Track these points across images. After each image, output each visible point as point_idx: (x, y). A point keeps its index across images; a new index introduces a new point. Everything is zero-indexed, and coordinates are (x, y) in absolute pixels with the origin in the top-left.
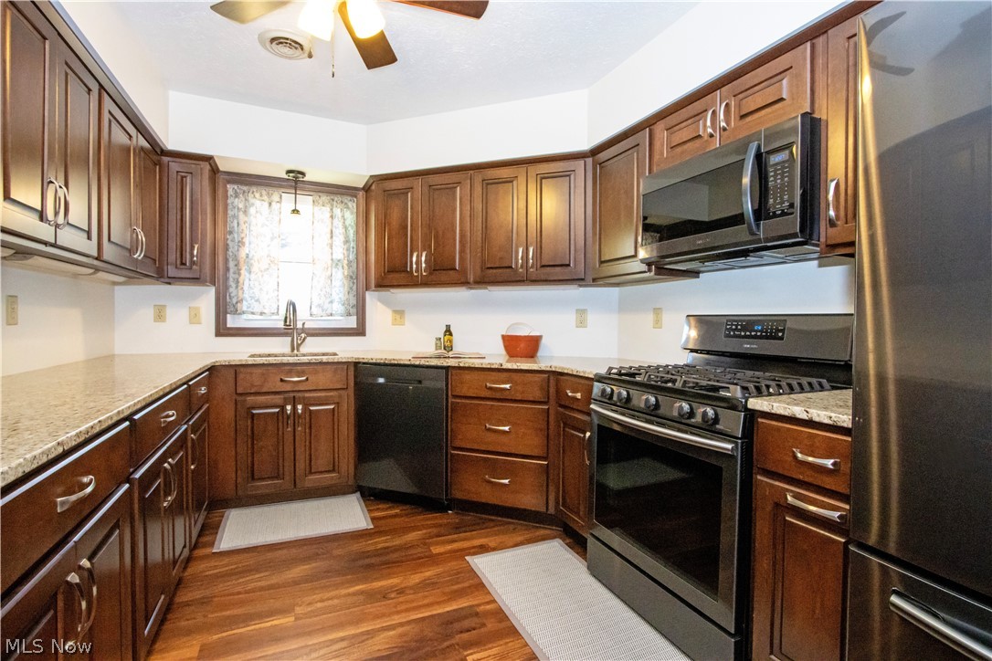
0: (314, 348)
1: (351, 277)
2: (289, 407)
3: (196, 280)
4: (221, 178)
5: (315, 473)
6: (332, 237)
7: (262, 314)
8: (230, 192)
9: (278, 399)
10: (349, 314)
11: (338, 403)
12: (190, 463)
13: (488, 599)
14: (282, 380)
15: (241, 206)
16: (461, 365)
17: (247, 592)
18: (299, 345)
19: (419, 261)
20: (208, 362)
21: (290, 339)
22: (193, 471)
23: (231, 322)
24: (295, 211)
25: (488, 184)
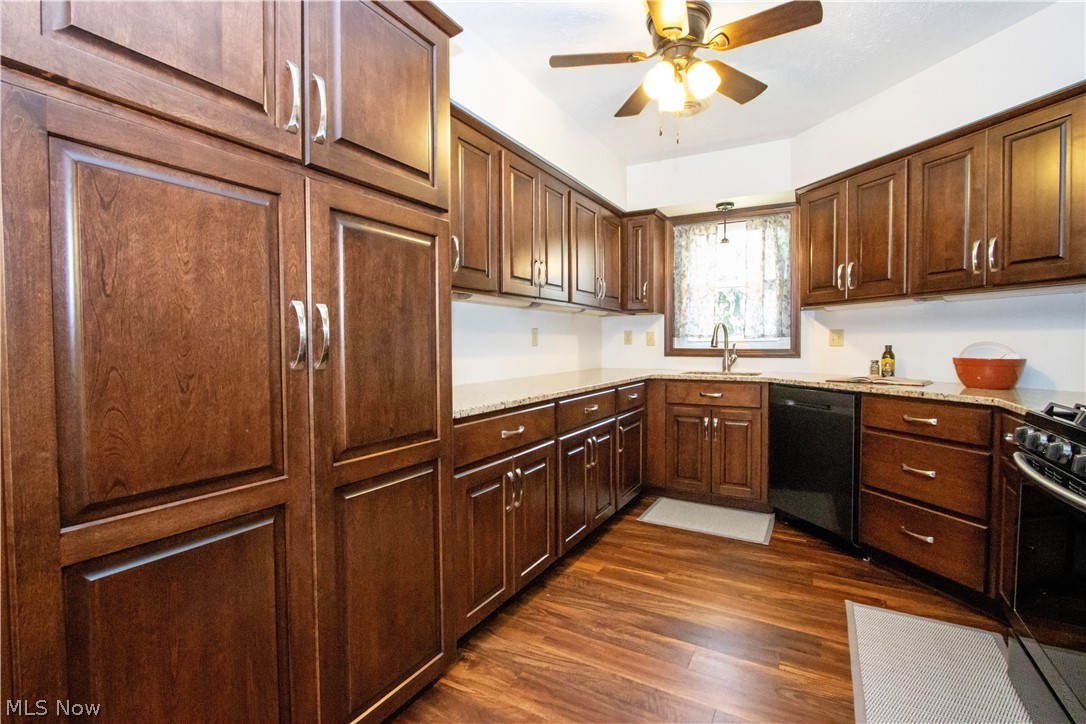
0: (744, 368)
1: (786, 297)
2: (706, 420)
3: (647, 310)
4: (668, 223)
5: (729, 483)
6: (763, 259)
7: (700, 336)
8: (676, 233)
9: (697, 411)
10: (781, 335)
11: (750, 421)
12: (618, 446)
13: (843, 640)
14: (701, 395)
15: (683, 243)
16: (873, 391)
17: (645, 551)
18: (729, 366)
19: (845, 273)
20: (645, 375)
21: (721, 359)
22: (620, 454)
23: (678, 344)
24: (725, 240)
25: (929, 168)
